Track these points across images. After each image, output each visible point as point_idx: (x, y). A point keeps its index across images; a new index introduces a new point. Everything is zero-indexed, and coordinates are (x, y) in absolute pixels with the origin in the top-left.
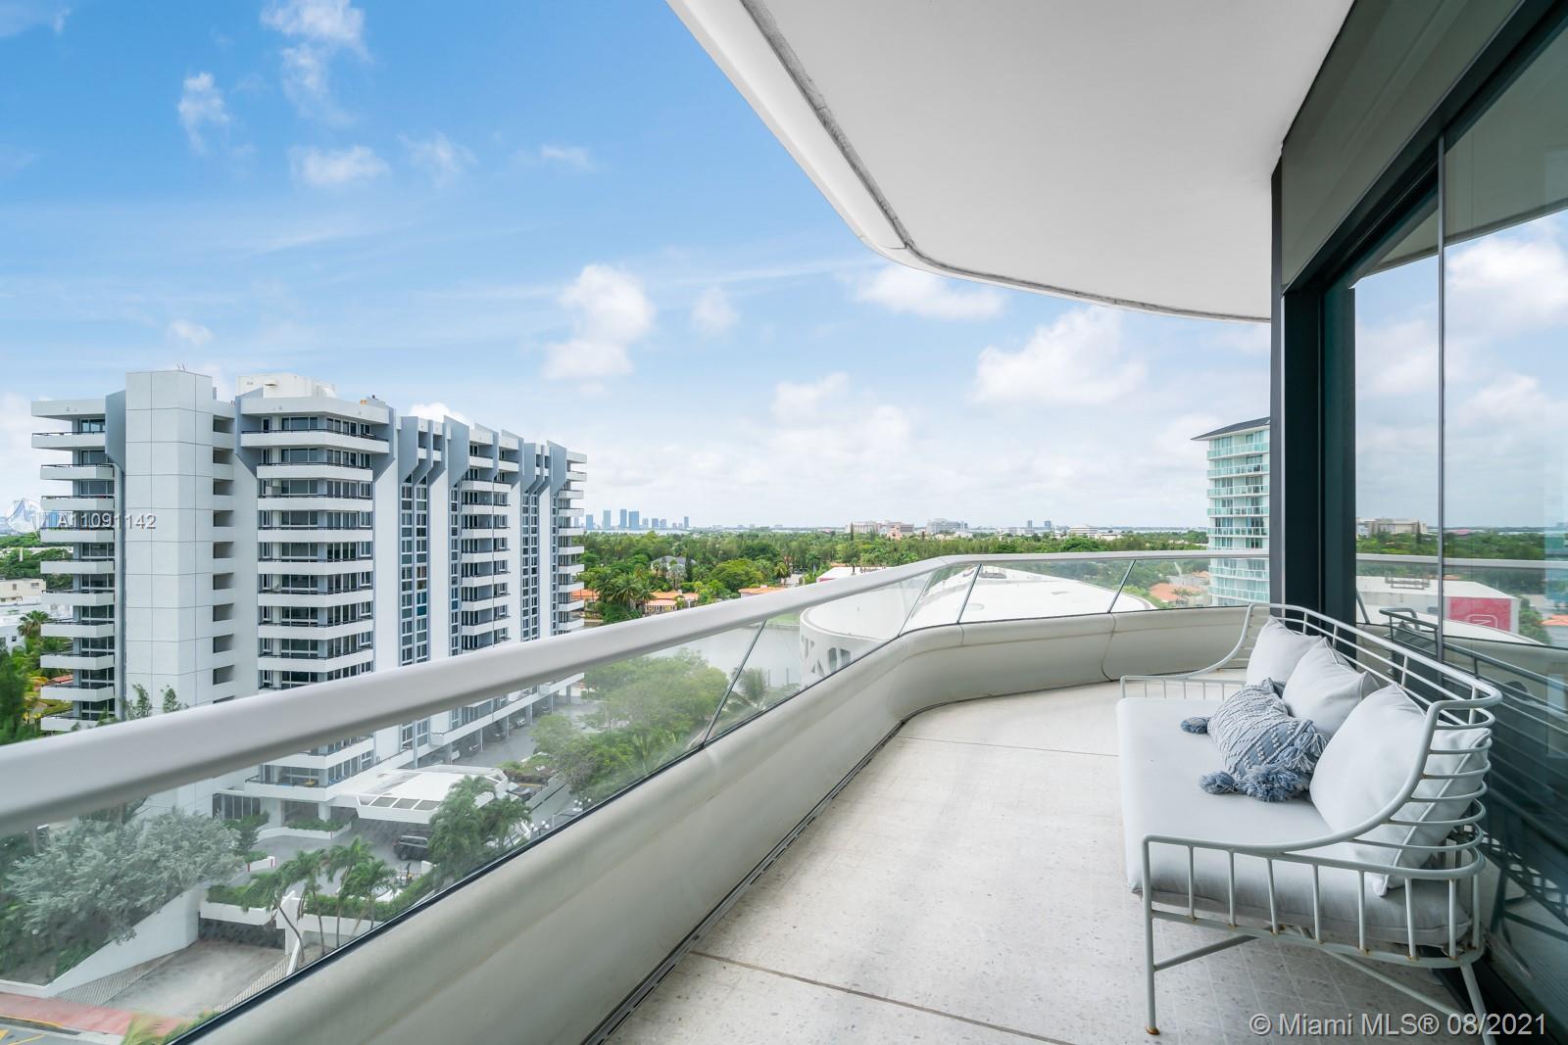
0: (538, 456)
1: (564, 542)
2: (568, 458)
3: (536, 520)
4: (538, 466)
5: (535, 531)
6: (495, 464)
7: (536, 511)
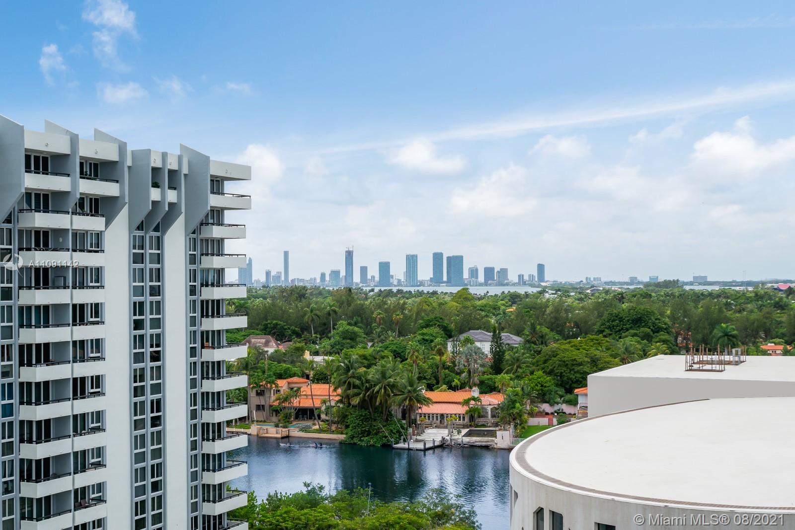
0: (155, 171)
1: (212, 309)
2: (214, 171)
3: (158, 275)
4: (155, 185)
5: (156, 291)
6: (74, 185)
7: (159, 259)
